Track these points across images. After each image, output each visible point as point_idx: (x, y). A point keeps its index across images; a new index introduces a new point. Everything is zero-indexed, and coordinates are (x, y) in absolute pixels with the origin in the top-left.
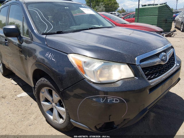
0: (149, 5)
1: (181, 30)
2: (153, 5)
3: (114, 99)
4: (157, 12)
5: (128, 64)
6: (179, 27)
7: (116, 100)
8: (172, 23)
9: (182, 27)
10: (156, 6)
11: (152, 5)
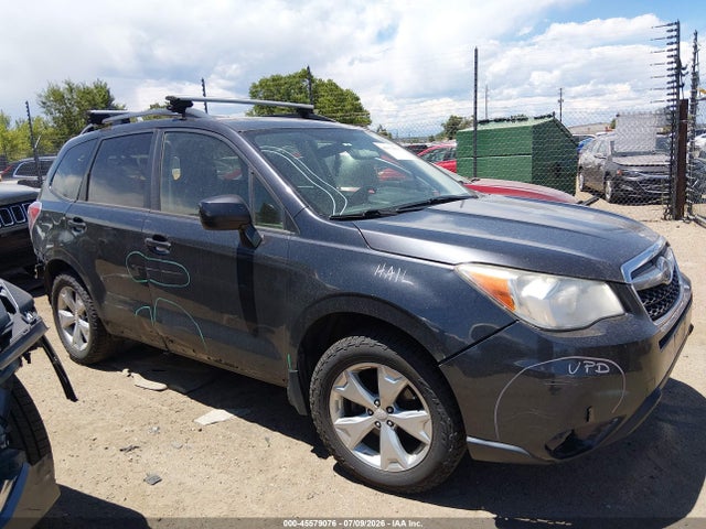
0: (497, 121)
1: (608, 197)
2: (513, 120)
3: (599, 364)
4: (529, 144)
5: (608, 282)
6: (600, 187)
7: (603, 368)
8: (574, 176)
9: (609, 189)
10: (523, 124)
11: (508, 120)
